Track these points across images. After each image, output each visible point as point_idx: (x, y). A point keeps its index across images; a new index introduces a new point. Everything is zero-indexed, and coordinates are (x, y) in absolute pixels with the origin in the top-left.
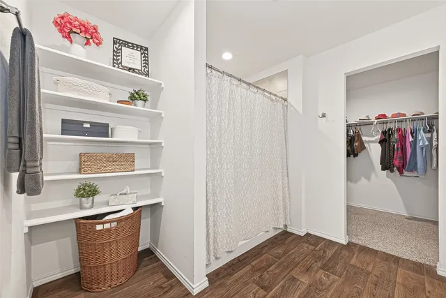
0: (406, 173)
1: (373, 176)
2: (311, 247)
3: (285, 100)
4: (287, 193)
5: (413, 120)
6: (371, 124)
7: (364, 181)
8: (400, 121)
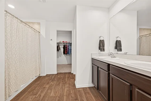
0: (67, 55)
1: (62, 56)
2: (48, 78)
3: (40, 33)
4: (40, 63)
5: (68, 43)
6: (61, 43)
7: (60, 57)
8: (67, 43)
